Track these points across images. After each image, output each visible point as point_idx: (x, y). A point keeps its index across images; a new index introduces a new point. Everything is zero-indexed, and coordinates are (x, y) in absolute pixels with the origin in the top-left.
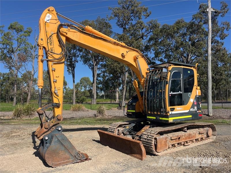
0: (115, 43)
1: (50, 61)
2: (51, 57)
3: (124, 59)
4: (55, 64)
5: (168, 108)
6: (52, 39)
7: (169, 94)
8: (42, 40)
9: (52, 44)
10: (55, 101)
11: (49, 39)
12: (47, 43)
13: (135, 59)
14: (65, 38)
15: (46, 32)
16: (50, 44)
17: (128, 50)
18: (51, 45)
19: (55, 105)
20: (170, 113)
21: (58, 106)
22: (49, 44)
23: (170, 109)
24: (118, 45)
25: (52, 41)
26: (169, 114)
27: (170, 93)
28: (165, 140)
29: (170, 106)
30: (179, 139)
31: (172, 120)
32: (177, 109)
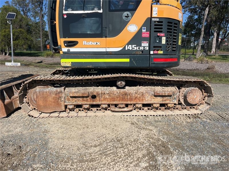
5: (60, 41)
7: (61, 15)
20: (65, 49)
23: (65, 42)
26: (61, 53)
28: (56, 95)
29: (65, 37)
30: (92, 98)
31: (70, 63)
32: (84, 44)
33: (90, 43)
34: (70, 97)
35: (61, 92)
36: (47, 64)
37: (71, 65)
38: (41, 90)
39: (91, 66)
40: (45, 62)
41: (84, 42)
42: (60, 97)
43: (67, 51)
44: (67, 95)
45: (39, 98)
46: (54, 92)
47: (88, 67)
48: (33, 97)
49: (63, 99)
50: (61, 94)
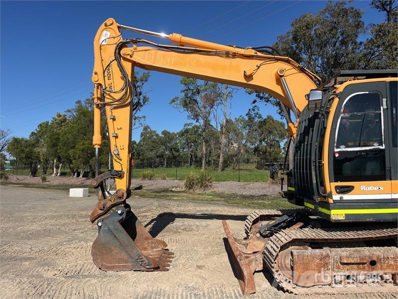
0: (227, 55)
1: (108, 104)
2: (109, 99)
3: (250, 83)
4: (115, 108)
5: (331, 186)
6: (111, 70)
7: (331, 153)
8: (96, 73)
9: (112, 77)
10: (117, 167)
11: (106, 70)
12: (104, 77)
13: (279, 79)
14: (131, 63)
15: (102, 60)
16: (108, 77)
17: (259, 62)
18: (109, 79)
19: (115, 173)
20: (336, 197)
21: (120, 175)
22: (106, 78)
23: (337, 187)
24: (235, 55)
25: (111, 73)
26: (331, 201)
27: (336, 150)
28: (321, 260)
29: (336, 181)
30: (372, 265)
31: (344, 215)
32: (362, 189)
33: (370, 188)
34: (340, 264)
35: (327, 256)
36: (151, 191)
37: (344, 219)
38: (299, 252)
39: (371, 220)
40: (146, 188)
41: (362, 187)
42: (327, 264)
43: (339, 199)
44: (337, 260)
45: (297, 265)
46: (319, 256)
47: (368, 220)
48: (284, 262)
49: (330, 267)
50: (327, 259)
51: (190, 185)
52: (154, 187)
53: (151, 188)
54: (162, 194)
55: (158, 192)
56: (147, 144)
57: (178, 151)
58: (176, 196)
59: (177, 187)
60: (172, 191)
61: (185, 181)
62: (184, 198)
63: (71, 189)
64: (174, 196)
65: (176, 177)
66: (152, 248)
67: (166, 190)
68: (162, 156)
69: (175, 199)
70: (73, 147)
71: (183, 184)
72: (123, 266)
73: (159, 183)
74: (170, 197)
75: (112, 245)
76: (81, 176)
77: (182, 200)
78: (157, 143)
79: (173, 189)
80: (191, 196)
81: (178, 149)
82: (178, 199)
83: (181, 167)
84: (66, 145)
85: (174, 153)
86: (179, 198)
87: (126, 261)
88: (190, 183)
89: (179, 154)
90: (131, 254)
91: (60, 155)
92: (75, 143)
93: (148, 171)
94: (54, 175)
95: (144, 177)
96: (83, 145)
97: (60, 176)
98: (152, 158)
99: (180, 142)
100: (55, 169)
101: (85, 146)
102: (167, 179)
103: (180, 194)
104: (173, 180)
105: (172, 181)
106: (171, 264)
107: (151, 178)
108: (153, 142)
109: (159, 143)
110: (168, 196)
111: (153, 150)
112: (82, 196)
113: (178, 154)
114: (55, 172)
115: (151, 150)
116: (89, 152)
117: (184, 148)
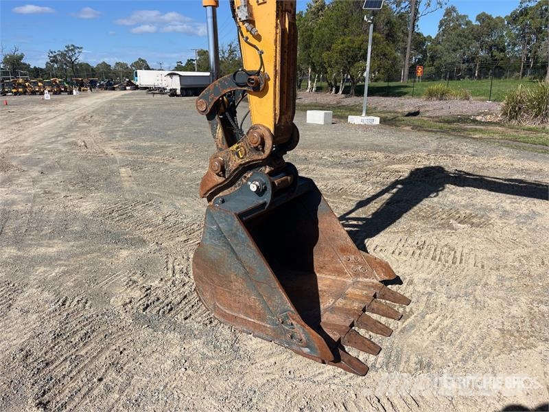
19: (245, 79)
21: (256, 84)
36: (437, 120)
40: (427, 114)
51: (514, 111)
52: (444, 113)
53: (438, 114)
54: (454, 126)
55: (449, 122)
56: (448, 40)
57: (503, 50)
58: (481, 131)
59: (486, 114)
60: (474, 121)
61: (503, 104)
62: (496, 136)
63: (308, 112)
64: (476, 130)
65: (490, 95)
66: (357, 274)
67: (464, 119)
68: (473, 59)
69: (477, 136)
70: (329, 49)
71: (499, 108)
72: (255, 326)
73: (455, 106)
74: (466, 133)
75: (230, 269)
76: (340, 92)
77: (489, 141)
78: (466, 38)
79: (478, 118)
80: (511, 133)
81: (504, 47)
82: (481, 138)
83: (506, 77)
84: (320, 45)
85: (494, 54)
86: (485, 136)
87: (259, 314)
88: (514, 108)
89: (506, 56)
90: (269, 303)
91: (314, 61)
92: (331, 41)
93: (439, 86)
94: (308, 91)
95: (431, 95)
96: (342, 43)
97: (316, 91)
98: (453, 64)
99: (508, 34)
100: (309, 82)
101: (345, 45)
102: (471, 98)
103: (491, 128)
104: (483, 100)
105: (480, 103)
106: (384, 342)
107: (442, 96)
108: (459, 35)
109: (470, 36)
110: (465, 130)
111: (457, 49)
112: (323, 123)
113: (502, 55)
114: (309, 86)
115: (454, 50)
116: (349, 54)
117: (515, 45)
